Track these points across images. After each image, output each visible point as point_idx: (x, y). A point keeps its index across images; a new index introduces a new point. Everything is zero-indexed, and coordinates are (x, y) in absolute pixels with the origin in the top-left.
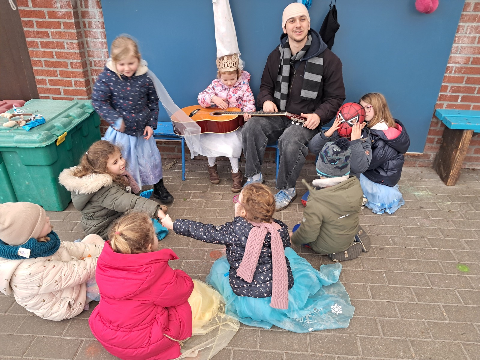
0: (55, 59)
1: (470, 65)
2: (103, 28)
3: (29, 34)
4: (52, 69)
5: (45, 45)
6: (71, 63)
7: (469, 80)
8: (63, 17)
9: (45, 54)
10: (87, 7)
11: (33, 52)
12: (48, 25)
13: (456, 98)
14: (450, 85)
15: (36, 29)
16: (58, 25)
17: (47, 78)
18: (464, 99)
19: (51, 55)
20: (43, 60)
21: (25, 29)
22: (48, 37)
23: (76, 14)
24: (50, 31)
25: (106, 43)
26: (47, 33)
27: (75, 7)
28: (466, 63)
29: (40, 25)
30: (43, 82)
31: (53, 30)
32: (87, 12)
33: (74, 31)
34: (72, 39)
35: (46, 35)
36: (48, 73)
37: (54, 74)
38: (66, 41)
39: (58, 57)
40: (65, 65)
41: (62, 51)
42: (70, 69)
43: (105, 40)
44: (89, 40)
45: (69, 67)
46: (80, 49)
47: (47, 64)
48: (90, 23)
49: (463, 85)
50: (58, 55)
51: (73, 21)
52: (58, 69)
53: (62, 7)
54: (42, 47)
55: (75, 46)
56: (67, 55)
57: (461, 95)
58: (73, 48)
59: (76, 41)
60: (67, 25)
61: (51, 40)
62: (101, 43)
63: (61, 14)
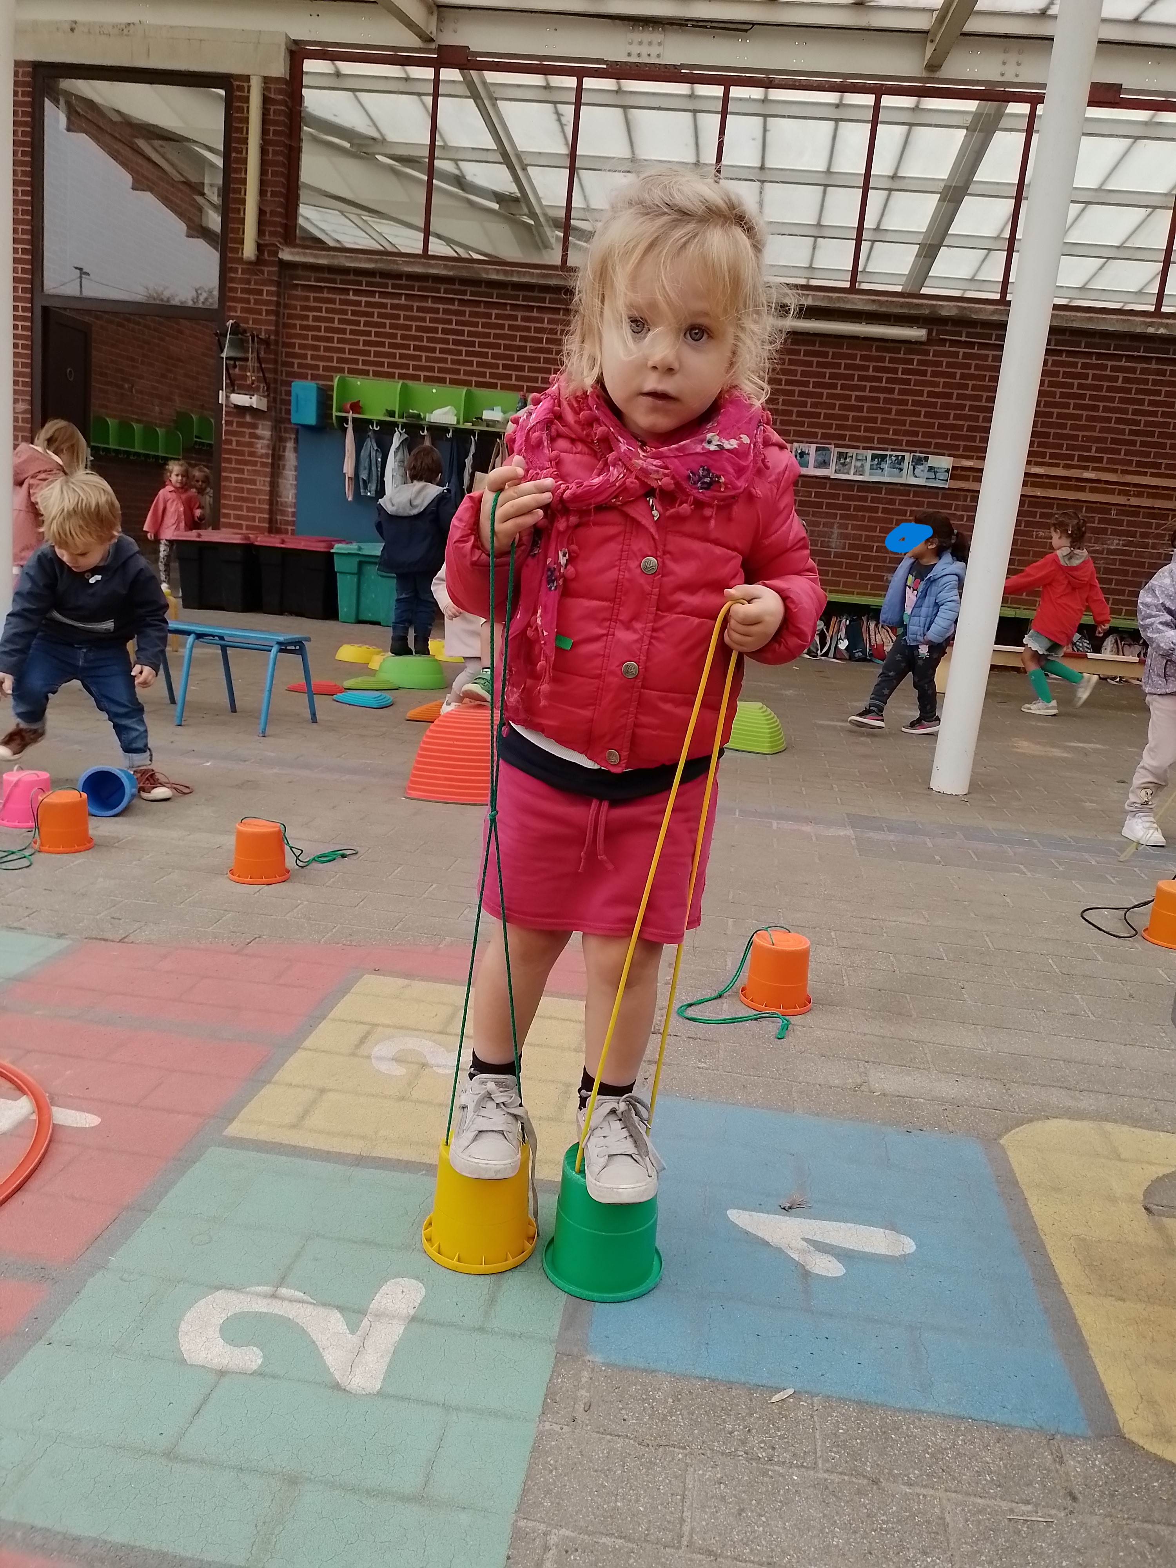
0: (245, 495)
2: (296, 471)
3: (226, 469)
4: (239, 503)
6: (259, 500)
8: (261, 457)
9: (236, 489)
10: (284, 451)
11: (225, 486)
17: (232, 512)
19: (241, 490)
20: (233, 494)
21: (223, 465)
22: (243, 473)
23: (273, 456)
24: (246, 468)
25: (296, 485)
26: (243, 469)
27: (274, 450)
29: (238, 462)
30: (228, 516)
31: (250, 468)
32: (284, 456)
33: (268, 470)
34: (266, 477)
35: (242, 471)
36: (235, 508)
37: (240, 508)
38: (259, 478)
39: (248, 493)
41: (254, 487)
42: (257, 505)
43: (295, 482)
44: (280, 481)
45: (257, 502)
46: (270, 486)
47: (237, 499)
48: (284, 466)
50: (249, 491)
51: (270, 461)
52: (245, 504)
53: (262, 448)
54: (235, 482)
55: (267, 484)
56: (256, 492)
58: (264, 485)
59: (268, 479)
60: (263, 464)
61: (245, 476)
62: (291, 484)
63: (259, 454)
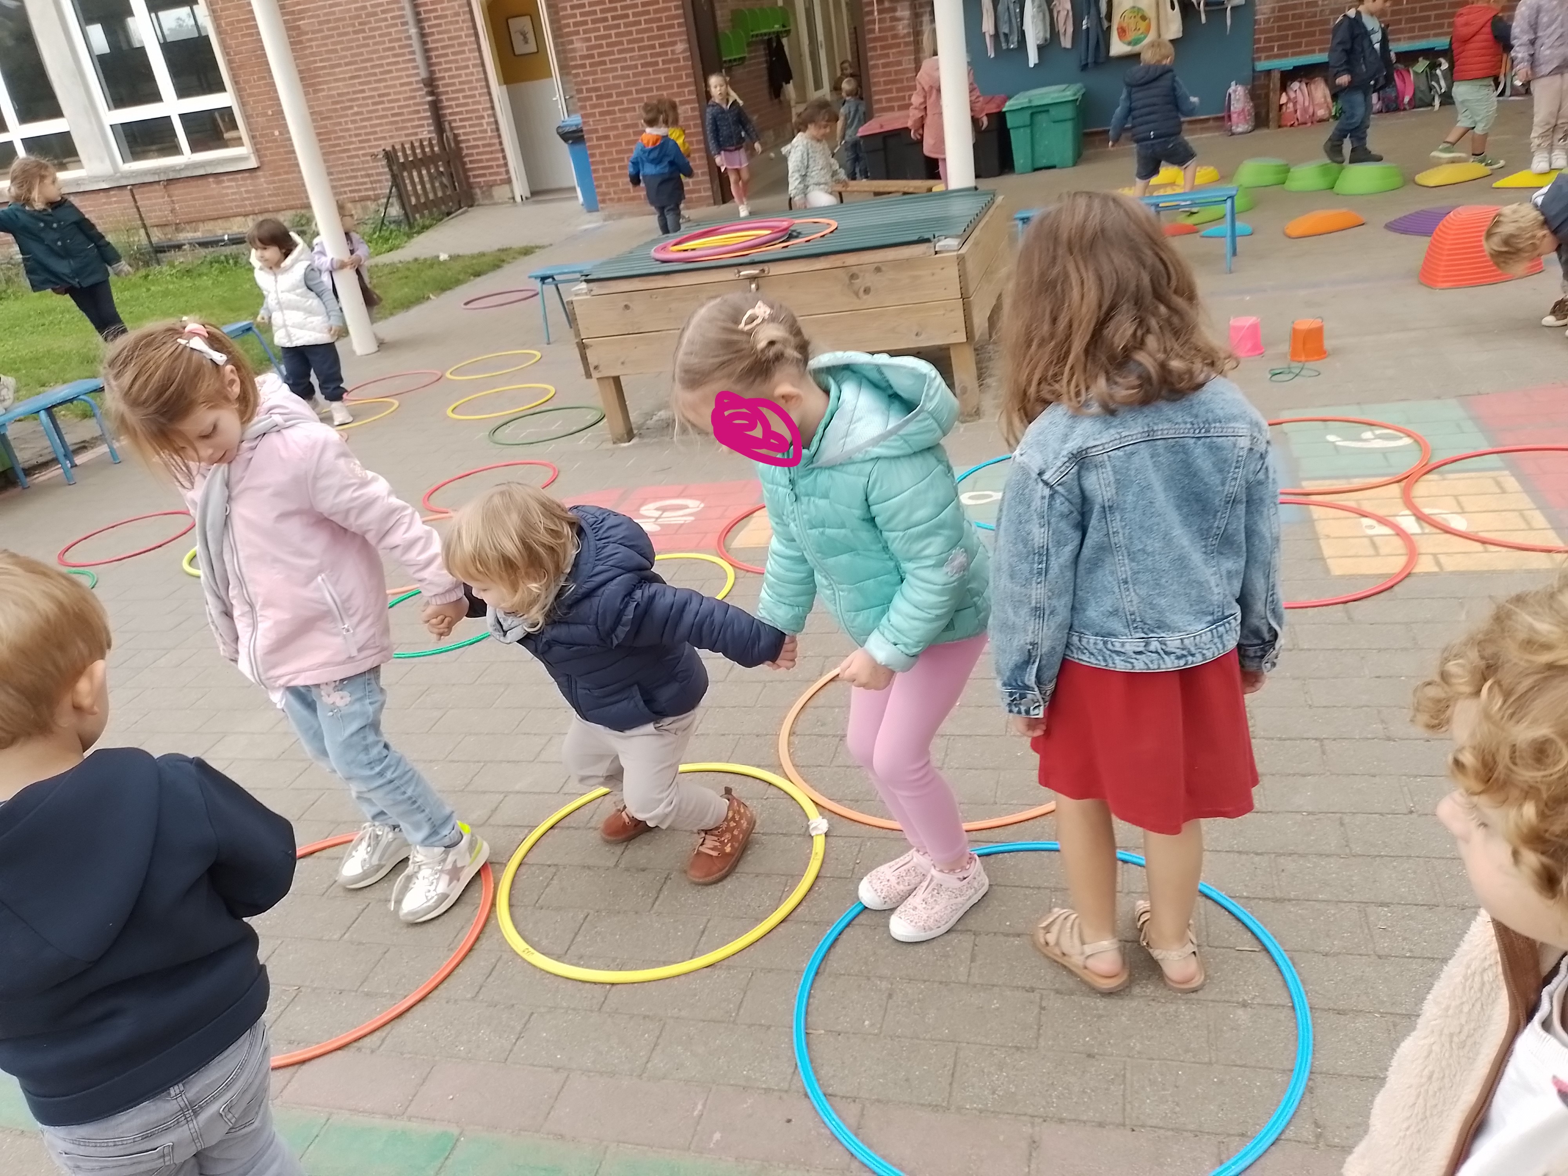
1: (1277, 14)
3: (872, 58)
4: (889, 87)
5: (885, 65)
7: (1280, 29)
11: (873, 74)
12: (891, 46)
13: (1272, 48)
14: (1263, 36)
15: (879, 52)
16: (898, 45)
18: (1280, 47)
21: (869, 54)
22: (889, 57)
23: (914, 33)
24: (891, 51)
26: (888, 54)
27: (914, 27)
28: (1273, 12)
31: (894, 50)
32: (922, 30)
33: (912, 48)
34: (910, 55)
36: (885, 92)
37: (890, 91)
39: (896, 75)
40: (902, 81)
41: (900, 68)
47: (886, 83)
49: (1275, 34)
50: (896, 73)
51: (912, 39)
52: (894, 87)
55: (912, 62)
56: (903, 72)
57: (1276, 44)
59: (912, 57)
63: (902, 35)
